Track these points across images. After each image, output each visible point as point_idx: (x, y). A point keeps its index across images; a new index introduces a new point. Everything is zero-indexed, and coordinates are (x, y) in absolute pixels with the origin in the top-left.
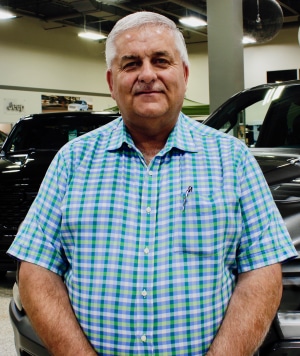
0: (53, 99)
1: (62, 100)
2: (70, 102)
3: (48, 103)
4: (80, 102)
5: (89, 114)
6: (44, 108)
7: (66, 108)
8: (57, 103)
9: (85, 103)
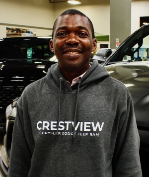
0: (13, 30)
1: (18, 30)
2: (23, 32)
3: (10, 32)
4: (29, 32)
6: (7, 35)
7: (21, 35)
8: (15, 32)
9: (32, 33)
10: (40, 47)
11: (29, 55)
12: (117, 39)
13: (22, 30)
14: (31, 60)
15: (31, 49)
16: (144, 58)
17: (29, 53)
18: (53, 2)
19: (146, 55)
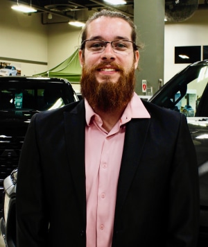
2: (1, 67)
9: (15, 69)
10: (30, 92)
12: (143, 81)
14: (21, 112)
15: (21, 94)
16: (182, 108)
17: (18, 101)
18: (47, 24)
19: (186, 104)
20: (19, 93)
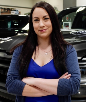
0: (5, 9)
1: (8, 9)
2: (12, 10)
3: (3, 11)
4: (16, 10)
5: (17, 16)
6: (1, 13)
7: (10, 13)
8: (6, 11)
9: (18, 11)
11: (9, 26)
12: (67, 16)
13: (11, 9)
14: (10, 29)
15: (10, 22)
20: (9, 21)
